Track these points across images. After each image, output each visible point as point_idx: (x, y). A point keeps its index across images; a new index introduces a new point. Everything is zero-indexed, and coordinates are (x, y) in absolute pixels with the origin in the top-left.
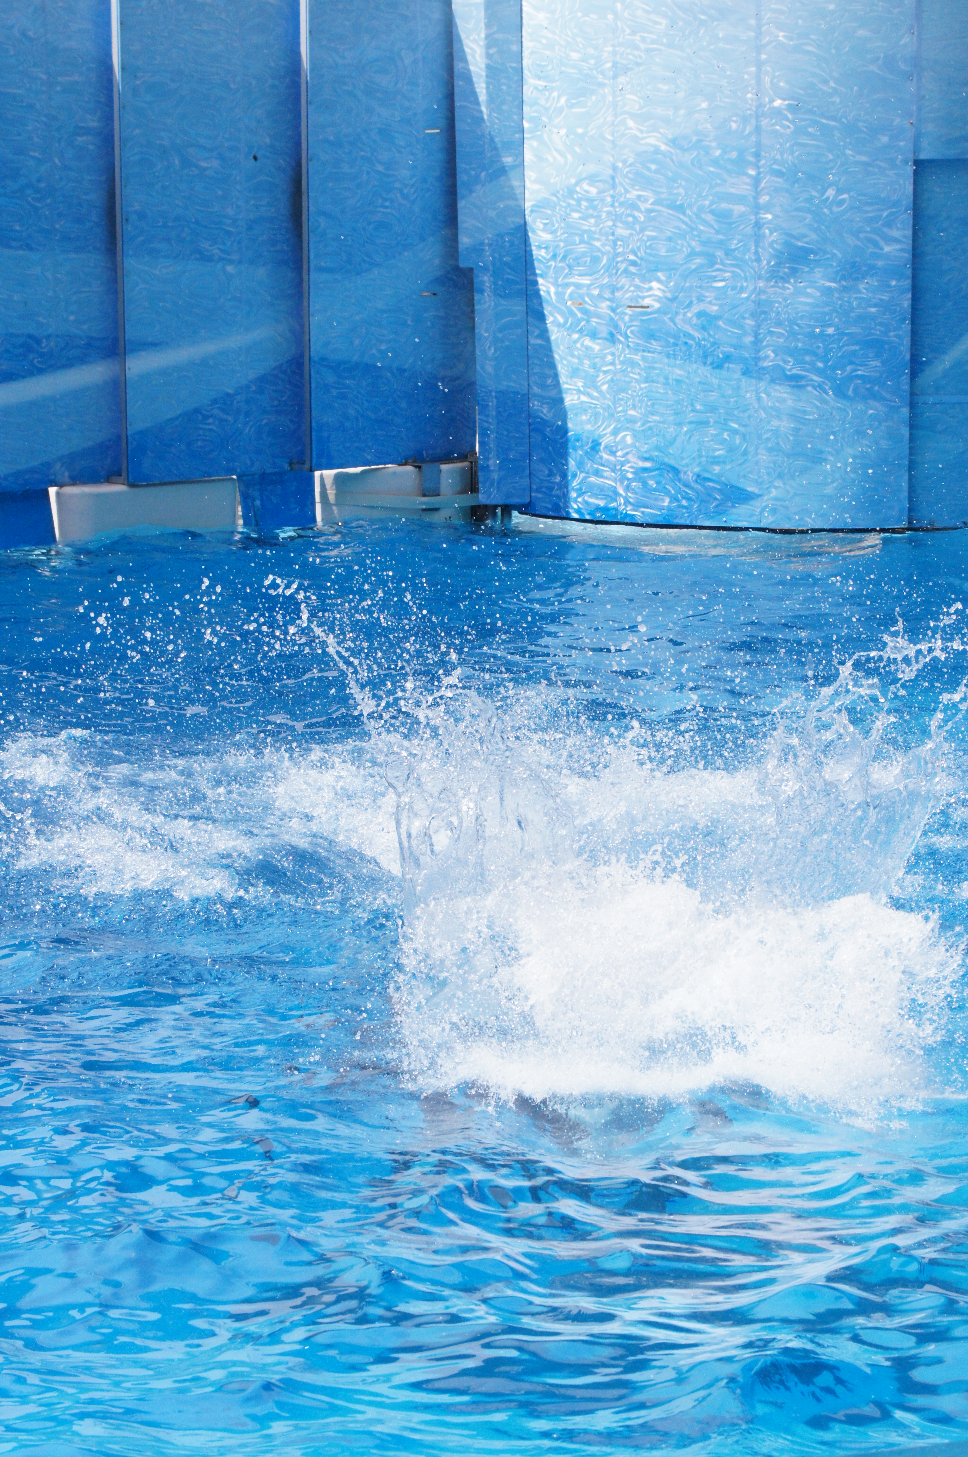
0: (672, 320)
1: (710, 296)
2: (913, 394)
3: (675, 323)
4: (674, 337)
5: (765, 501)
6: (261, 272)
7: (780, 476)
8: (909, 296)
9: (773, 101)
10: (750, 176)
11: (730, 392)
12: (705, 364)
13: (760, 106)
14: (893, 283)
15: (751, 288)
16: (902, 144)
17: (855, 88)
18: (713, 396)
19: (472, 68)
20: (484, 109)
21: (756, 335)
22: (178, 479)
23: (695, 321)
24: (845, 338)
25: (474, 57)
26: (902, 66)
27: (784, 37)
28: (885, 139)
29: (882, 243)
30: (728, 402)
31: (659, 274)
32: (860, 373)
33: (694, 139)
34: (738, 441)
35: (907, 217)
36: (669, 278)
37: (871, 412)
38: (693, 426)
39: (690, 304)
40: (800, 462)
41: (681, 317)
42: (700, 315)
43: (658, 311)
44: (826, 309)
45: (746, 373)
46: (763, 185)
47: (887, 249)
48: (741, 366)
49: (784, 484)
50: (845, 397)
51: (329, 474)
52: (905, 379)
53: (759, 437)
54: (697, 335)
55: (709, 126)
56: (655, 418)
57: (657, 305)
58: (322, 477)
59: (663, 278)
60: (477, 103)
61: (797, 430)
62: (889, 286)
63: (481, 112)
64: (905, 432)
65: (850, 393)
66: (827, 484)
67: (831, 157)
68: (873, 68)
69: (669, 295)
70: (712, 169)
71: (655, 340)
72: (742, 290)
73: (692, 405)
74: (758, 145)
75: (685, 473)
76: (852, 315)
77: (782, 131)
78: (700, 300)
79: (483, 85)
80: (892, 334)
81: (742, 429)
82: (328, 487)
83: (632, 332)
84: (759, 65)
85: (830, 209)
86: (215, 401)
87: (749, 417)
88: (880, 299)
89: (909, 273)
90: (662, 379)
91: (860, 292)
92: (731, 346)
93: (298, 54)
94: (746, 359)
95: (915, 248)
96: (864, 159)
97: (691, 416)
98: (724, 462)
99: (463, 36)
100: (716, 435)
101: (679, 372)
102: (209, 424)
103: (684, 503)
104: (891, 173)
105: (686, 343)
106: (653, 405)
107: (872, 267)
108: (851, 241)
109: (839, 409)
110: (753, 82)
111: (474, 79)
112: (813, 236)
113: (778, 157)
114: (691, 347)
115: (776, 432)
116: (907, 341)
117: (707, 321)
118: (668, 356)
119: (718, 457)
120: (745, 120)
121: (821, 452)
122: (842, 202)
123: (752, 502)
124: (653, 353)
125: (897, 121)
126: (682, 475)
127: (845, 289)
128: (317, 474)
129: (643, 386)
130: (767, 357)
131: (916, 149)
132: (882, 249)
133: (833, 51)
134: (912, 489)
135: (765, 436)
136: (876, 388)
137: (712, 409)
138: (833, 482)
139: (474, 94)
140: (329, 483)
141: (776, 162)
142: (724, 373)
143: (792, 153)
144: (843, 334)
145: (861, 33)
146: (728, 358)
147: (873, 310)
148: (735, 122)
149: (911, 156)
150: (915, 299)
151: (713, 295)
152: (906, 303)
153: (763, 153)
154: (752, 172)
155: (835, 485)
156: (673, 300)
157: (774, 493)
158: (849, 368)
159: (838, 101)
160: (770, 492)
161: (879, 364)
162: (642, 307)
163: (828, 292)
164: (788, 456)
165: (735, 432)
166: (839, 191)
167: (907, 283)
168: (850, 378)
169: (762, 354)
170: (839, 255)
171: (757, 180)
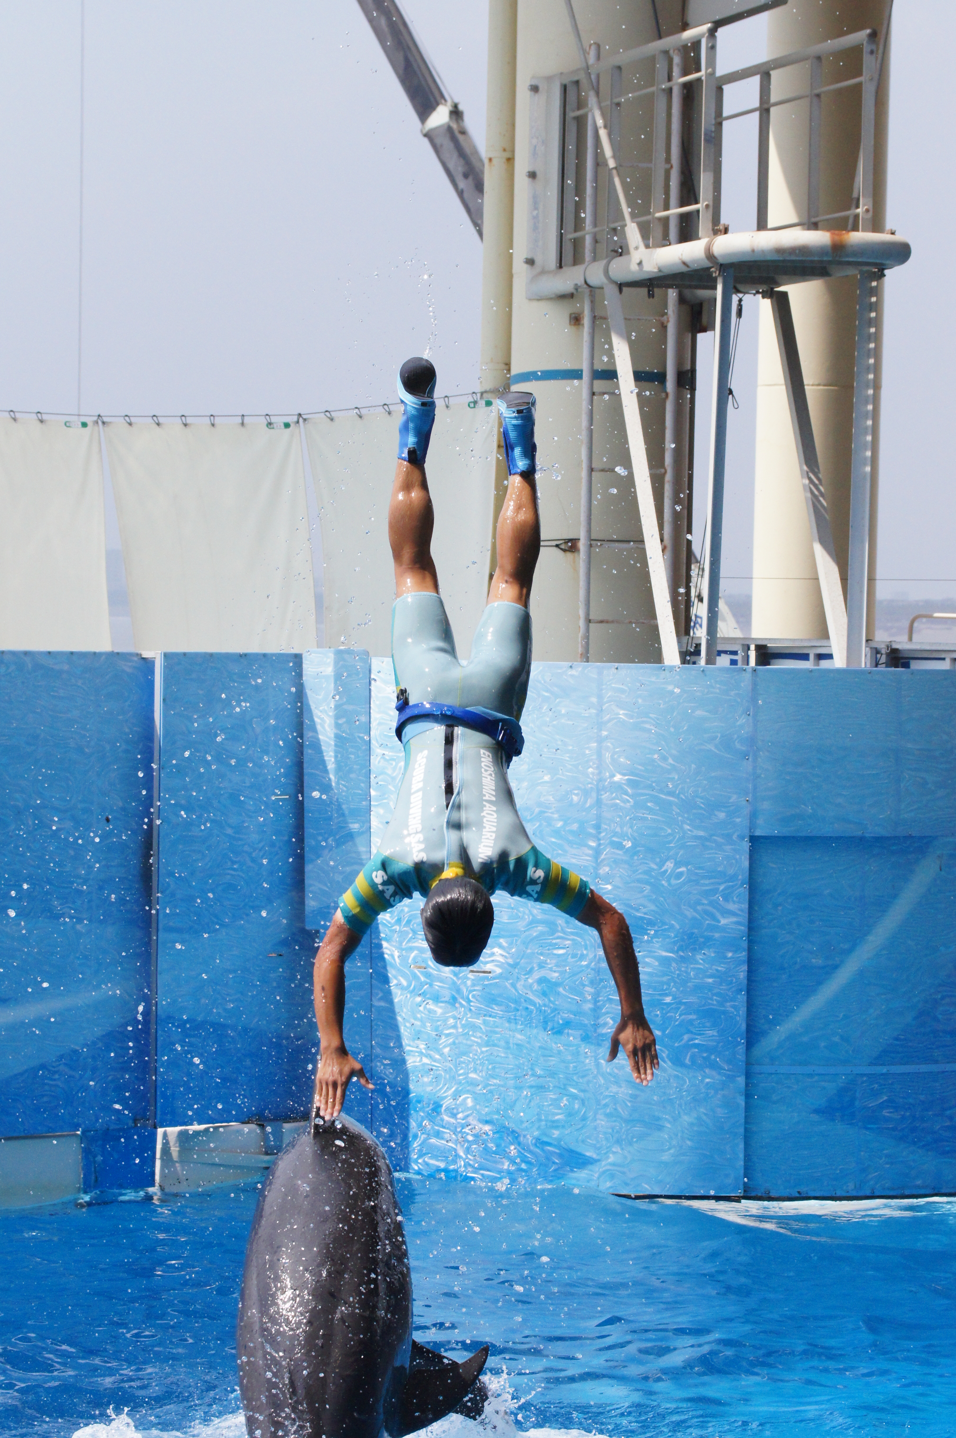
0: (513, 985)
1: (551, 963)
2: (748, 1063)
3: (516, 990)
4: (516, 1002)
5: (603, 1166)
6: (111, 931)
7: (618, 1142)
8: (745, 967)
9: (614, 776)
10: (590, 847)
11: (570, 1058)
12: (545, 1029)
13: (600, 780)
14: (730, 955)
15: (591, 956)
16: (738, 820)
17: (693, 766)
18: (553, 1061)
19: (321, 737)
20: (332, 777)
21: (595, 1001)
22: (22, 1134)
23: (536, 987)
24: (682, 1007)
25: (323, 727)
26: (738, 746)
27: (624, 714)
28: (722, 815)
29: (718, 915)
30: (567, 1068)
31: (501, 940)
32: (697, 1041)
33: (537, 810)
34: (576, 1106)
35: (743, 891)
36: (511, 944)
37: (708, 1080)
38: (533, 1090)
39: (530, 972)
40: (638, 1129)
41: (522, 982)
42: (541, 981)
43: (500, 976)
44: (665, 979)
45: (585, 1039)
46: (603, 857)
47: (723, 921)
48: (581, 1032)
49: (622, 1149)
50: (683, 1065)
51: (173, 1131)
52: (741, 1049)
53: (598, 1102)
54: (537, 1001)
55: (551, 798)
56: (495, 1081)
57: (499, 971)
58: (165, 1135)
59: (505, 944)
60: (326, 771)
61: (634, 1097)
62: (726, 958)
63: (330, 779)
64: (741, 1101)
65: (687, 1061)
66: (663, 1151)
67: (669, 831)
68: (711, 747)
69: (510, 961)
70: (553, 840)
71: (497, 1004)
72: (582, 957)
73: (532, 1069)
74: (599, 817)
75: (525, 1136)
76: (689, 984)
77: (622, 804)
78: (541, 966)
79: (332, 754)
80: (728, 1004)
81: (582, 1095)
82: (172, 1143)
83: (474, 996)
84: (600, 740)
85: (668, 881)
86: (62, 1057)
87: (588, 1082)
88: (717, 970)
89: (745, 945)
90: (502, 1043)
91: (697, 963)
92: (571, 1012)
93: (152, 720)
94: (585, 1025)
95: (750, 921)
96: (701, 833)
97: (530, 1080)
98: (563, 1127)
99: (313, 706)
100: (556, 1100)
101: (519, 1036)
102: (55, 1080)
103: (523, 1166)
104: (728, 848)
105: (527, 1008)
106: (494, 1068)
107: (708, 939)
108: (689, 913)
109: (677, 1076)
110: (594, 757)
111: (323, 748)
112: (653, 907)
113: (618, 830)
114: (532, 1012)
115: (614, 1099)
116: (743, 1011)
117: (548, 987)
118: (509, 1021)
119: (557, 1121)
120: (586, 793)
121: (658, 1119)
122: (681, 874)
123: (590, 1167)
124: (494, 1017)
125: (734, 798)
126: (522, 1139)
127: (683, 959)
128: (160, 1131)
129: (484, 1049)
130: (605, 1024)
131: (752, 826)
132: (719, 922)
133: (672, 730)
134: (747, 1158)
135: (604, 1102)
136: (713, 1057)
137: (552, 1074)
138: (669, 1149)
139: (323, 762)
140: (172, 1140)
141: (615, 834)
142: (563, 1038)
143: (631, 827)
144: (681, 1003)
145: (699, 713)
146: (567, 1024)
147: (710, 980)
148: (577, 795)
149: (747, 833)
150: (750, 972)
151: (554, 961)
152: (742, 974)
153: (604, 826)
154: (593, 844)
155: (672, 1151)
156: (514, 966)
157: (612, 1158)
158: (686, 1037)
159: (676, 777)
160: (608, 1158)
161: (715, 1034)
162: (484, 972)
163: (665, 962)
164: (627, 1121)
165: (574, 1097)
166: (678, 864)
167: (743, 955)
168: (688, 1047)
169: (601, 1021)
170: (677, 927)
171: (597, 852)
